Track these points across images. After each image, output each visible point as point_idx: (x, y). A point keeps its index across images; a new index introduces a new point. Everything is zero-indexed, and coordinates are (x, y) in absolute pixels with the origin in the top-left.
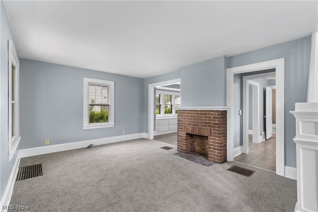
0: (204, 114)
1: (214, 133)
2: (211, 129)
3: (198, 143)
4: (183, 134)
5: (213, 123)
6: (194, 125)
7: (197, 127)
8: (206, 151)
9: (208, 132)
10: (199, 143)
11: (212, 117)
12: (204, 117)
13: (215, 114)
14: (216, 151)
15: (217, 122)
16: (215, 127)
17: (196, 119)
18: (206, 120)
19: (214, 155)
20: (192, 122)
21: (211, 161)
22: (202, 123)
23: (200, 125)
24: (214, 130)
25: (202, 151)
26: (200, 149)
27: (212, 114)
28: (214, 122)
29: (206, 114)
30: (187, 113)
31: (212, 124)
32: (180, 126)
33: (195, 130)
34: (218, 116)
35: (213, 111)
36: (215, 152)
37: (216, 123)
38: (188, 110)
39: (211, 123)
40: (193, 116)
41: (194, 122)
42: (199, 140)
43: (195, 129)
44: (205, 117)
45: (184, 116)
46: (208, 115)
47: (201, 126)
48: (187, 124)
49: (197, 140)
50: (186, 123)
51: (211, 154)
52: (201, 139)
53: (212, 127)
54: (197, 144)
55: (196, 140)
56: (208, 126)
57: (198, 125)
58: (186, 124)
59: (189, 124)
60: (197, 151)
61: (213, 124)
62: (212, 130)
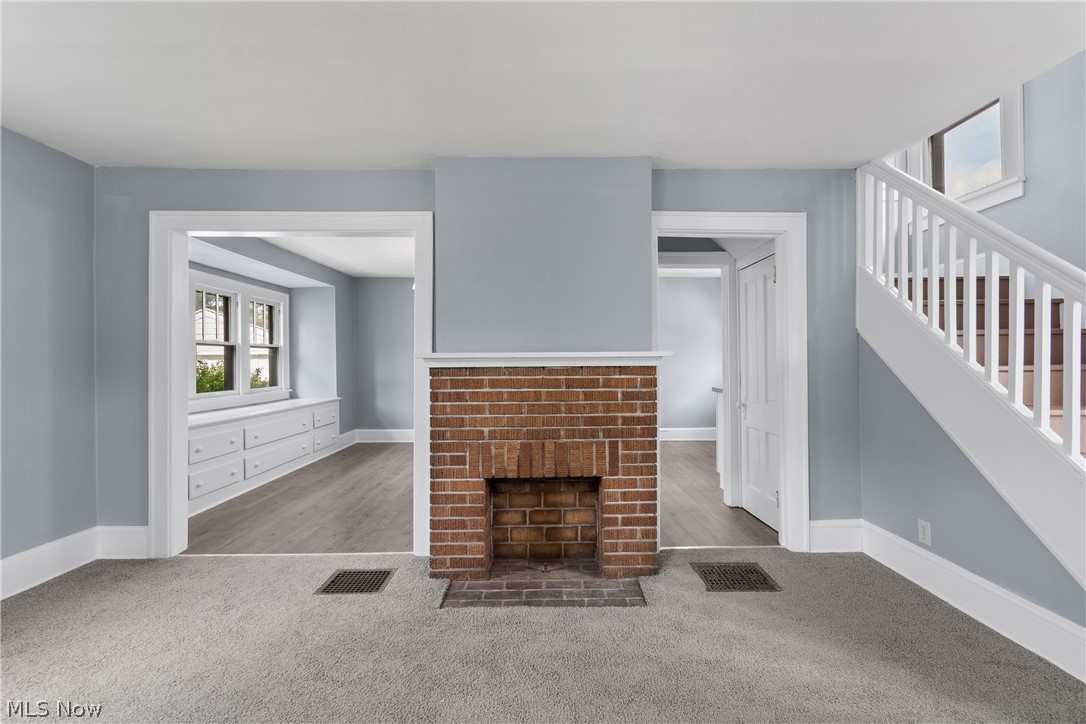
0: (582, 384)
1: (627, 458)
2: (614, 446)
3: (525, 512)
4: (467, 486)
5: (624, 418)
6: (531, 435)
7: (549, 444)
8: (563, 540)
9: (600, 456)
10: (528, 510)
11: (620, 395)
12: (581, 397)
13: (631, 383)
14: (636, 530)
15: (639, 414)
16: (632, 433)
17: (544, 409)
18: (594, 408)
19: (627, 547)
20: (524, 422)
21: (615, 577)
22: (572, 421)
23: (562, 433)
24: (627, 446)
25: (544, 541)
26: (533, 535)
27: (619, 383)
28: (626, 415)
29: (594, 383)
30: (493, 384)
31: (620, 421)
32: (449, 447)
33: (537, 458)
34: (643, 390)
35: (622, 370)
36: (632, 534)
37: (638, 418)
38: (497, 370)
39: (616, 418)
40: (524, 397)
41: (534, 422)
42: (530, 499)
43: (537, 452)
44: (588, 396)
45: (475, 396)
46: (604, 386)
47: (571, 434)
48: (492, 434)
49: (517, 500)
50: (486, 429)
51: (615, 548)
52: (538, 494)
53: (622, 434)
54: (518, 518)
55: (514, 503)
56: (601, 434)
57: (555, 434)
58: (486, 434)
59: (506, 436)
60: (520, 549)
61: (626, 420)
62: (620, 444)
